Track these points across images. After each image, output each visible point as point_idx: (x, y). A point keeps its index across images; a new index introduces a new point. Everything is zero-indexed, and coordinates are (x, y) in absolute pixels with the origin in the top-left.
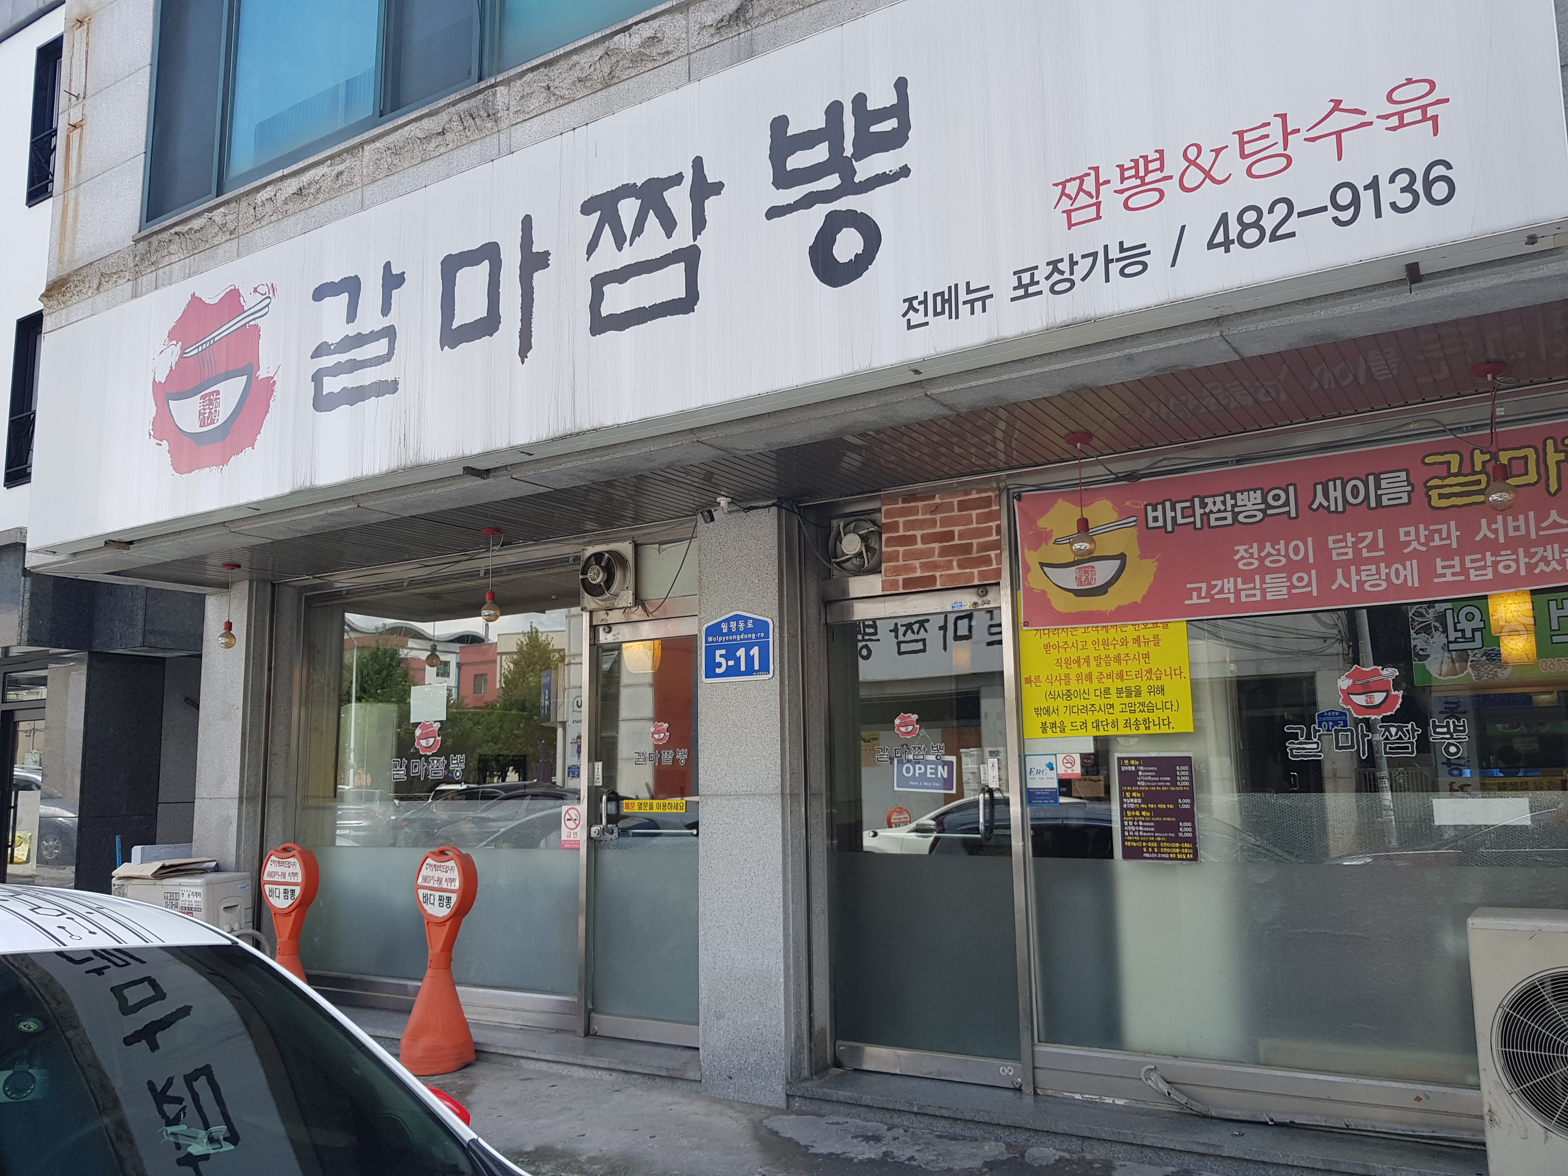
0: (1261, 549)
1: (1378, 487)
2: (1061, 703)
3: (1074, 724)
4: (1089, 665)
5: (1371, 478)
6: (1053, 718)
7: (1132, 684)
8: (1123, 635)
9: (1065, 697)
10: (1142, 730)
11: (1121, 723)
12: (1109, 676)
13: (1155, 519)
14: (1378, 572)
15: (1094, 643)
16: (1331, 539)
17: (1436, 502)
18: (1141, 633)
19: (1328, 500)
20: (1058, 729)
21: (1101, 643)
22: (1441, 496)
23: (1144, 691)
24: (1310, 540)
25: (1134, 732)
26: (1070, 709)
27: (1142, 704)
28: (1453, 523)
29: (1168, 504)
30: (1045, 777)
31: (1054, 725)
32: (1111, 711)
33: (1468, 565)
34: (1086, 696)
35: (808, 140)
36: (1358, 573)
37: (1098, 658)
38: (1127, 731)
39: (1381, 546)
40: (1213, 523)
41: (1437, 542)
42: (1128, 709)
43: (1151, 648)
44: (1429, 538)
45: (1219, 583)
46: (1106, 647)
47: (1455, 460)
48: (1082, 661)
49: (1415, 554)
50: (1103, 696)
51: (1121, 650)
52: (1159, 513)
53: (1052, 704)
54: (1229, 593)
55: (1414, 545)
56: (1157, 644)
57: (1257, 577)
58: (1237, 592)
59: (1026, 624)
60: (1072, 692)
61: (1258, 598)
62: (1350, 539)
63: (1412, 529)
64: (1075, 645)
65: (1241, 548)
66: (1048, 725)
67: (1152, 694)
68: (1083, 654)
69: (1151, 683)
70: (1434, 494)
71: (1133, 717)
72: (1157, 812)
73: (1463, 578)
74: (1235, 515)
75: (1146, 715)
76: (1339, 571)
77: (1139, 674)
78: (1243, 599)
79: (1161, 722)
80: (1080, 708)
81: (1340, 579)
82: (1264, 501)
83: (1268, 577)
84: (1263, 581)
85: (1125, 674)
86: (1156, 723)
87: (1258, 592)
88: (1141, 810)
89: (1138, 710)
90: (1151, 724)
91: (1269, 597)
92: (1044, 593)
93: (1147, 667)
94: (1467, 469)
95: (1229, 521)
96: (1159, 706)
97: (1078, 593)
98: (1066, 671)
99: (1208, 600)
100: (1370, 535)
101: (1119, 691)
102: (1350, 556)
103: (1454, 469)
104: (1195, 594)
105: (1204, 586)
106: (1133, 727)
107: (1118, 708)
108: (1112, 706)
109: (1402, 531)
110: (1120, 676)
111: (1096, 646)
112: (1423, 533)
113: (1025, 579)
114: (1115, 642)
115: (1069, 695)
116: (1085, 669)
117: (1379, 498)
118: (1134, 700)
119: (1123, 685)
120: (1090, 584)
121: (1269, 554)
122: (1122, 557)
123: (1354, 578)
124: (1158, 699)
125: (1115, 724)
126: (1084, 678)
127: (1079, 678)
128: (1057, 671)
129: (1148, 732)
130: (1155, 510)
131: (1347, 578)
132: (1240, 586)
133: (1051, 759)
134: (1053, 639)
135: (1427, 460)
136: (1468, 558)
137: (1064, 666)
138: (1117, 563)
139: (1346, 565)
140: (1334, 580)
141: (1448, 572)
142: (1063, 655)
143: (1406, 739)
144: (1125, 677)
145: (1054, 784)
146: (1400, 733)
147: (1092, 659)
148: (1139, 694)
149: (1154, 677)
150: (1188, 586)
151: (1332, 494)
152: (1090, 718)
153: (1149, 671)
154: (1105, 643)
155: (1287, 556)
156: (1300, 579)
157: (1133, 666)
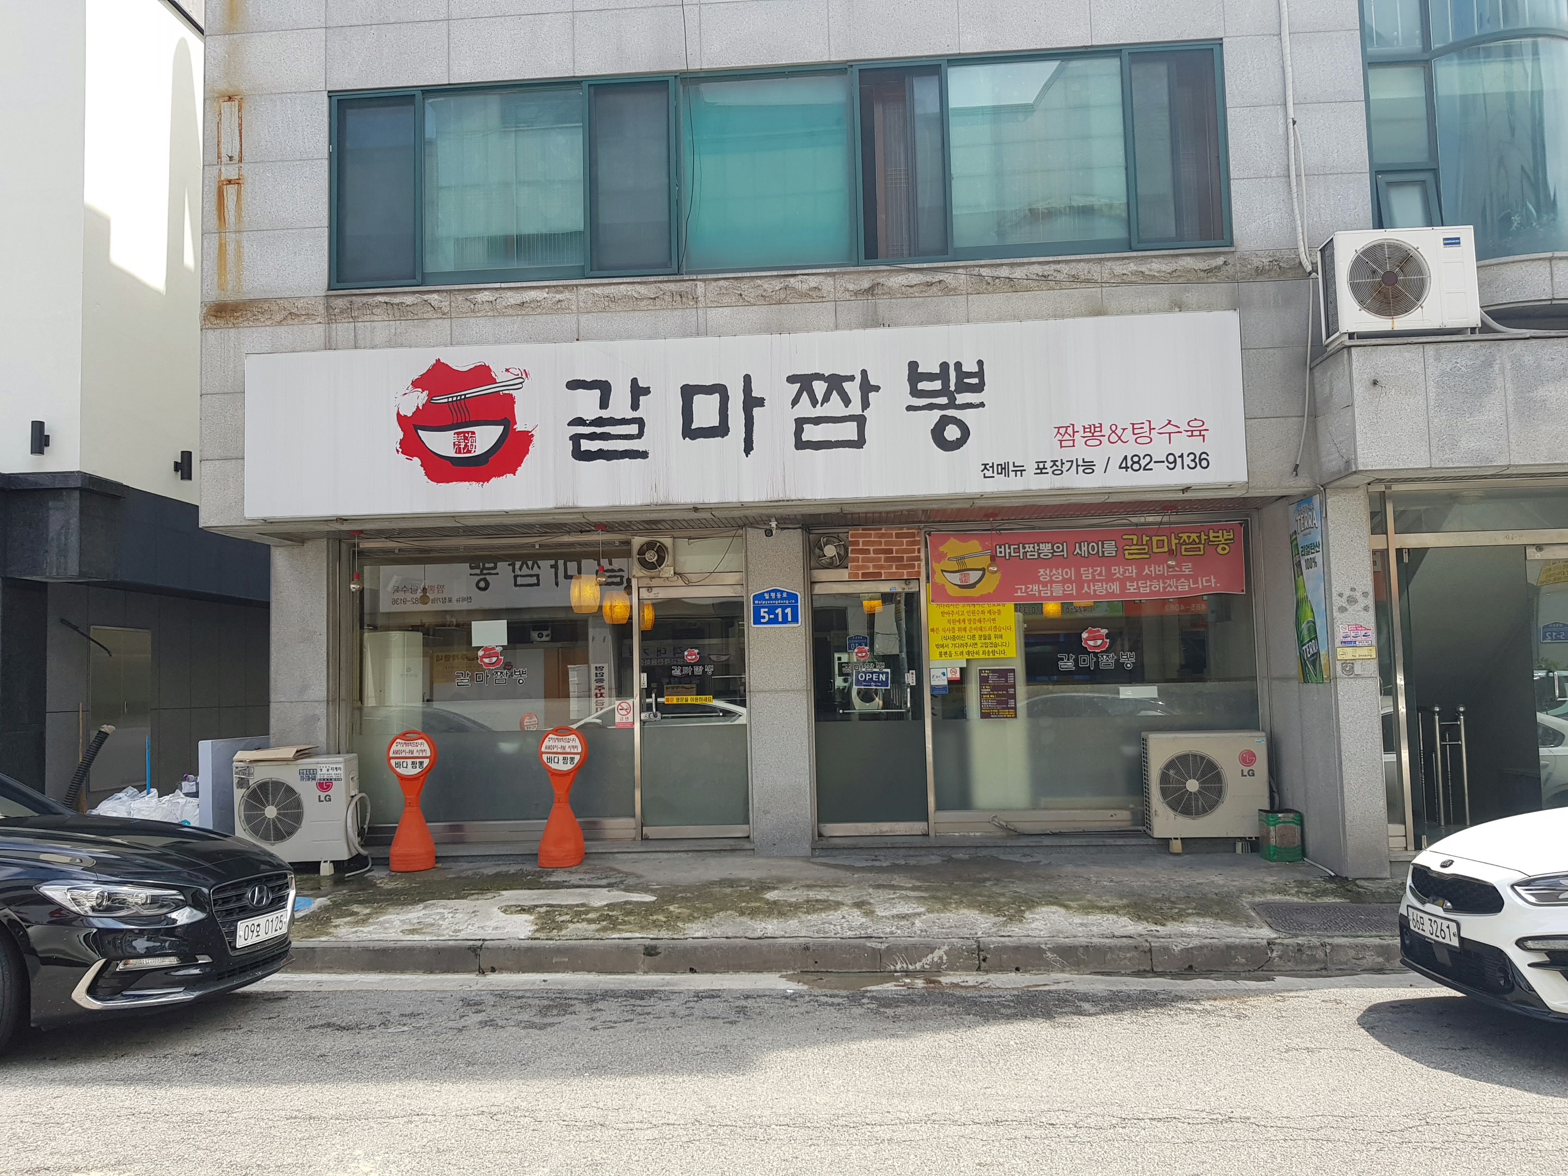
0: (1051, 571)
1: (1103, 547)
2: (950, 642)
3: (956, 653)
4: (965, 623)
5: (1100, 543)
6: (946, 649)
7: (987, 633)
8: (982, 609)
9: (952, 639)
10: (991, 656)
11: (981, 652)
12: (975, 629)
13: (1001, 552)
14: (1102, 586)
15: (968, 612)
16: (1082, 569)
17: (1127, 557)
18: (991, 608)
19: (1081, 550)
20: (948, 655)
22: (1129, 554)
23: (993, 636)
24: (1073, 569)
25: (987, 657)
26: (954, 645)
27: (991, 643)
28: (1134, 567)
29: (1007, 545)
33: (1140, 585)
35: (930, 377)
36: (1094, 586)
37: (970, 620)
38: (983, 656)
39: (1104, 574)
40: (1028, 557)
41: (1127, 575)
43: (997, 616)
44: (1124, 572)
45: (1031, 586)
46: (974, 615)
47: (1135, 537)
48: (961, 621)
49: (1118, 579)
50: (972, 639)
51: (982, 616)
52: (1002, 550)
53: (945, 642)
54: (1036, 591)
55: (1118, 575)
56: (999, 614)
57: (1049, 585)
58: (1040, 591)
59: (933, 601)
60: (956, 636)
61: (1049, 595)
62: (1091, 570)
63: (1117, 568)
64: (958, 613)
65: (1042, 571)
66: (943, 653)
67: (997, 638)
68: (962, 618)
69: (996, 633)
70: (1126, 552)
71: (987, 650)
72: (998, 695)
73: (1136, 591)
74: (1039, 554)
75: (993, 648)
76: (1086, 585)
77: (990, 629)
78: (1042, 595)
81: (1086, 589)
82: (1053, 548)
83: (1054, 585)
84: (1051, 587)
85: (983, 628)
86: (998, 652)
87: (1049, 592)
88: (990, 694)
91: (1054, 594)
92: (943, 585)
93: (994, 625)
94: (1140, 543)
95: (1036, 557)
96: (1000, 644)
97: (961, 586)
98: (952, 626)
99: (1026, 594)
100: (1099, 569)
101: (980, 636)
102: (1090, 578)
103: (1135, 542)
104: (1019, 591)
105: (1023, 587)
106: (986, 654)
107: (979, 645)
108: (976, 644)
109: (1113, 568)
110: (981, 629)
111: (969, 614)
112: (1122, 570)
113: (933, 577)
114: (978, 612)
115: (954, 638)
116: (962, 626)
117: (1103, 552)
118: (987, 641)
119: (983, 633)
120: (967, 582)
121: (1054, 574)
122: (983, 570)
123: (1092, 588)
124: (999, 641)
130: (1000, 548)
131: (1089, 588)
132: (1041, 589)
135: (1124, 537)
136: (1140, 582)
137: (952, 623)
138: (981, 572)
139: (1088, 582)
140: (1083, 588)
141: (1132, 588)
142: (951, 617)
143: (1110, 661)
144: (983, 630)
146: (1108, 658)
147: (966, 620)
148: (990, 638)
149: (997, 630)
151: (1083, 549)
153: (996, 627)
154: (973, 612)
155: (1062, 575)
156: (1068, 587)
157: (987, 625)
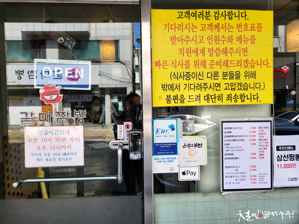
2: (182, 82)
6: (176, 92)
7: (234, 69)
8: (230, 34)
10: (239, 102)
11: (225, 97)
12: (218, 63)
15: (208, 38)
18: (243, 33)
23: (242, 74)
25: (233, 103)
27: (240, 84)
30: (168, 135)
31: (176, 98)
37: (211, 50)
38: (229, 103)
43: (249, 46)
51: (228, 45)
53: (175, 82)
56: (253, 42)
68: (200, 46)
69: (247, 70)
71: (233, 93)
77: (239, 63)
79: (252, 97)
93: (244, 58)
98: (186, 58)
107: (223, 86)
108: (219, 85)
110: (226, 63)
115: (188, 76)
116: (201, 58)
119: (227, 70)
127: (196, 63)
128: (180, 58)
133: (173, 122)
134: (178, 33)
142: (185, 46)
145: (174, 141)
154: (217, 39)
157: (236, 57)
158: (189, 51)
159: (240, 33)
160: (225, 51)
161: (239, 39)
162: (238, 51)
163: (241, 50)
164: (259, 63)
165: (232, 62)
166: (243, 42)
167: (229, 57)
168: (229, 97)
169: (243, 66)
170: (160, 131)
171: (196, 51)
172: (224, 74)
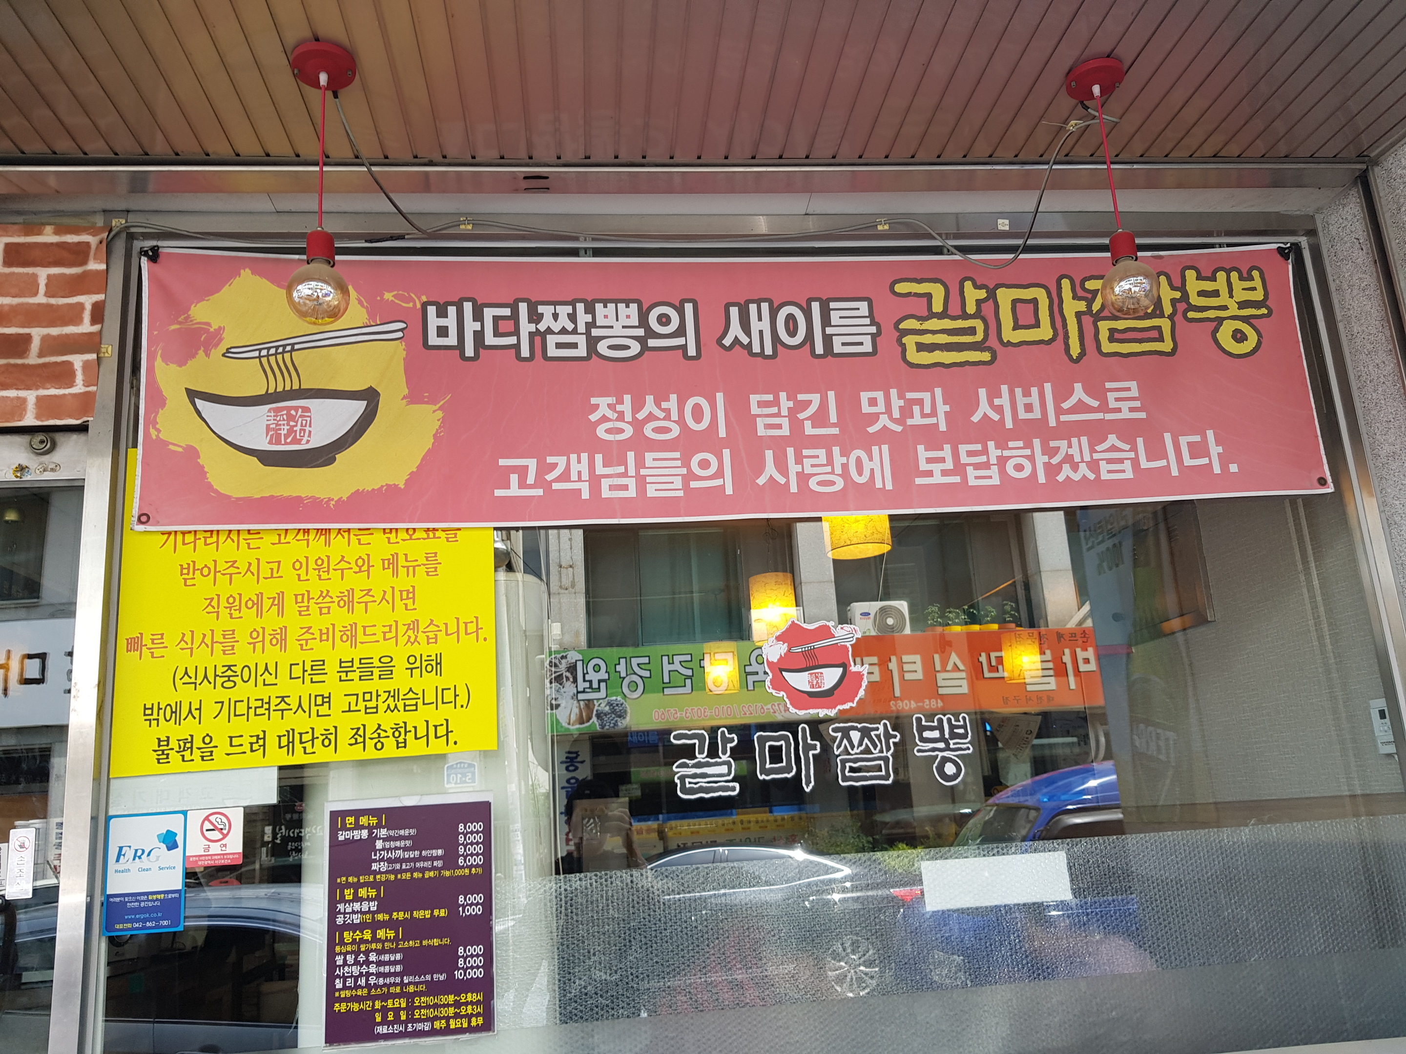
0: (638, 405)
1: (826, 322)
2: (208, 694)
3: (236, 741)
4: (281, 612)
5: (816, 307)
6: (188, 728)
7: (375, 651)
8: (362, 551)
9: (219, 681)
10: (390, 750)
11: (345, 736)
12: (325, 635)
13: (443, 332)
14: (830, 461)
15: (296, 565)
16: (754, 399)
17: (913, 356)
18: (401, 547)
19: (748, 333)
20: (197, 753)
21: (312, 565)
22: (921, 347)
23: (400, 666)
24: (720, 397)
25: (371, 753)
26: (231, 709)
27: (393, 694)
28: (938, 391)
29: (468, 307)
30: (155, 867)
31: (187, 744)
32: (324, 710)
33: (964, 459)
34: (270, 679)
36: (799, 460)
37: (302, 598)
38: (357, 753)
39: (833, 418)
40: (552, 352)
41: (917, 420)
42: (361, 705)
43: (419, 579)
44: (906, 412)
45: (561, 461)
46: (324, 576)
47: (937, 292)
48: (267, 603)
49: (885, 435)
50: (308, 678)
51: (356, 582)
52: (451, 321)
53: (187, 695)
54: (580, 479)
55: (884, 420)
56: (432, 572)
57: (631, 455)
58: (595, 481)
59: (144, 518)
60: (238, 669)
61: (632, 493)
62: (786, 404)
63: (879, 395)
64: (254, 569)
65: (603, 403)
66: (174, 744)
67: (416, 672)
68: (270, 589)
69: (416, 650)
70: (910, 341)
71: (371, 722)
72: (413, 929)
73: (957, 479)
74: (592, 342)
75: (399, 717)
76: (769, 454)
77: (390, 632)
78: (606, 493)
79: (432, 732)
80: (253, 704)
81: (770, 469)
82: (643, 321)
83: (649, 456)
84: (640, 463)
85: (360, 630)
86: (421, 732)
87: (632, 483)
88: (375, 926)
89: (382, 707)
90: (410, 736)
91: (651, 492)
92: (192, 453)
93: (408, 617)
94: (955, 310)
95: (582, 351)
96: (430, 697)
97: (268, 458)
98: (225, 623)
99: (540, 492)
100: (816, 398)
101: (345, 667)
102: (785, 431)
103: (938, 307)
104: (514, 478)
105: (532, 464)
106: (370, 744)
107: (339, 703)
108: (327, 700)
109: (865, 396)
110: (351, 635)
111: (303, 572)
112: (897, 403)
113: (151, 422)
114: (343, 565)
115: (229, 676)
116: (271, 621)
117: (828, 340)
118: (375, 685)
119: (356, 654)
120: (299, 442)
121: (651, 417)
123: (793, 468)
124: (427, 683)
125: (330, 738)
126: (268, 638)
127: (257, 639)
128: (204, 623)
129: (402, 753)
130: (442, 313)
131: (782, 466)
132: (600, 470)
133: (174, 824)
134: (204, 554)
135: (900, 288)
136: (963, 449)
137: (224, 612)
138: (359, 407)
139: (779, 445)
140: (760, 469)
141: (936, 468)
142: (224, 588)
143: (876, 753)
144: (361, 637)
145: (175, 881)
146: (866, 741)
147: (289, 600)
148: (387, 672)
149: (422, 638)
150: (502, 462)
151: (755, 326)
152: (275, 726)
153: (413, 626)
154: (322, 566)
155: (681, 422)
156: (705, 465)
157: (380, 615)
158: (234, 604)
159: (393, 549)
160: (348, 600)
161: (391, 563)
162: (389, 597)
163: (397, 594)
164: (452, 629)
165: (369, 631)
166: (402, 571)
167: (359, 616)
168: (358, 736)
169: (402, 640)
170: (130, 854)
171: (258, 604)
172: (343, 665)
